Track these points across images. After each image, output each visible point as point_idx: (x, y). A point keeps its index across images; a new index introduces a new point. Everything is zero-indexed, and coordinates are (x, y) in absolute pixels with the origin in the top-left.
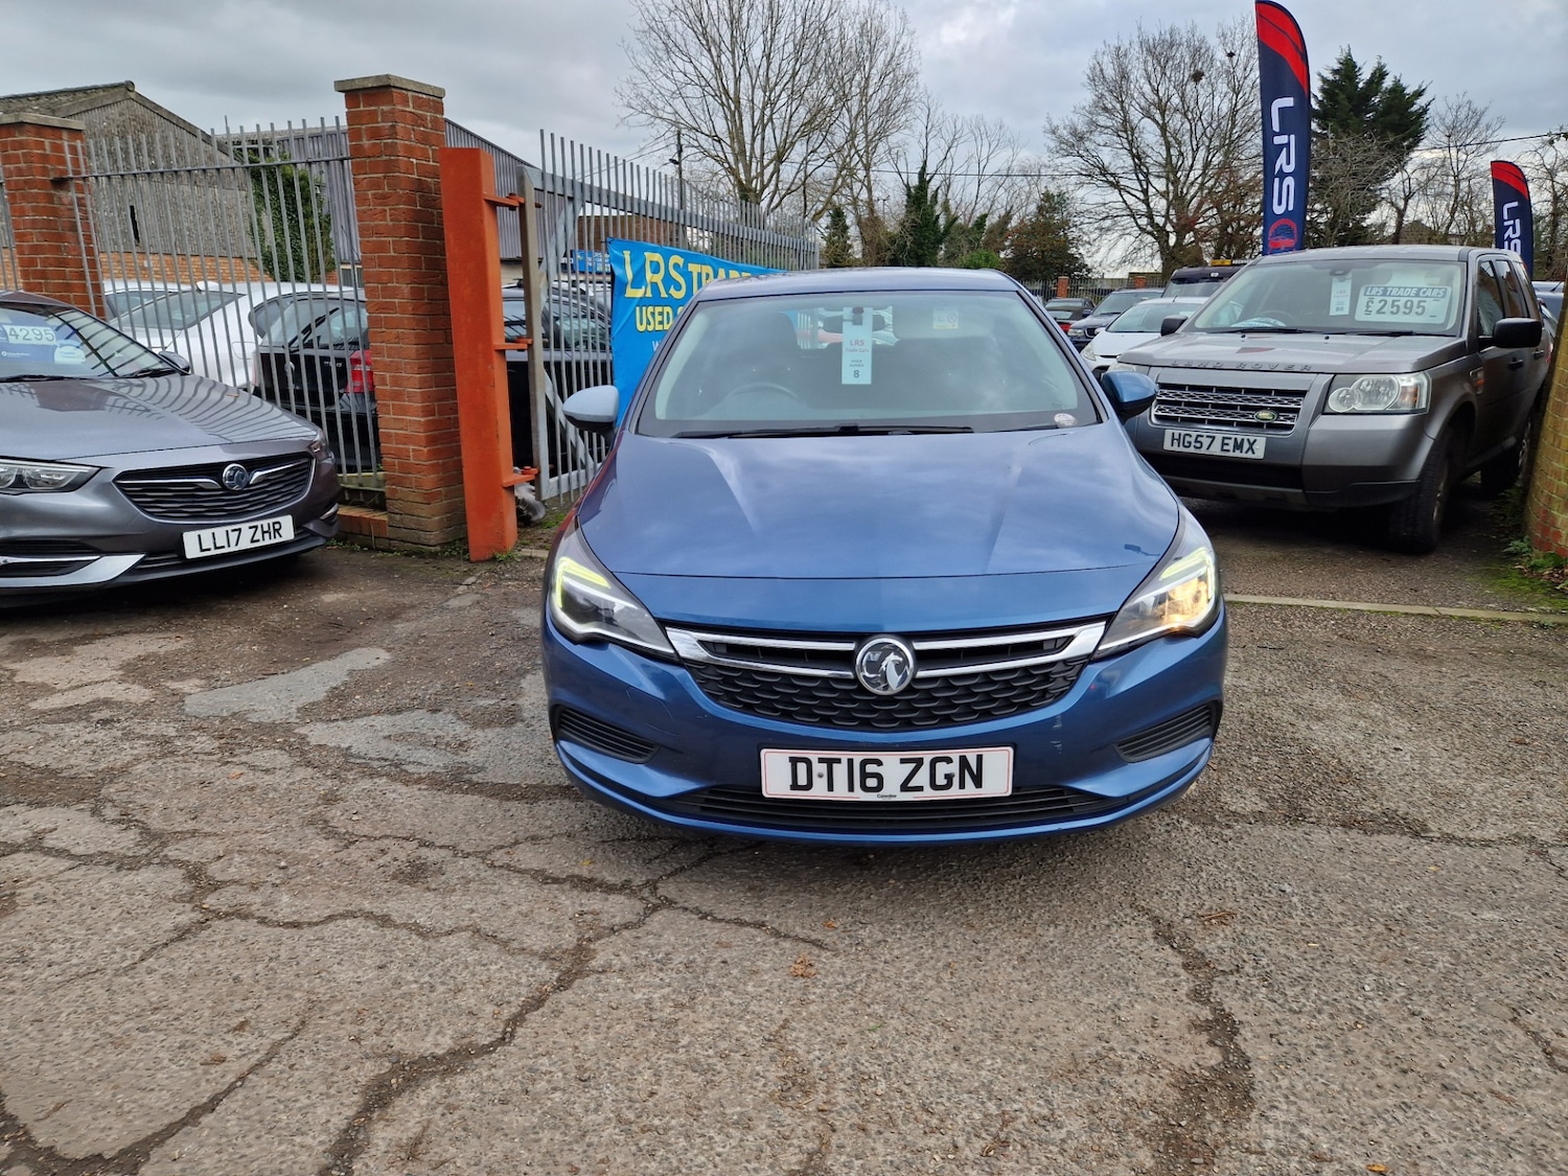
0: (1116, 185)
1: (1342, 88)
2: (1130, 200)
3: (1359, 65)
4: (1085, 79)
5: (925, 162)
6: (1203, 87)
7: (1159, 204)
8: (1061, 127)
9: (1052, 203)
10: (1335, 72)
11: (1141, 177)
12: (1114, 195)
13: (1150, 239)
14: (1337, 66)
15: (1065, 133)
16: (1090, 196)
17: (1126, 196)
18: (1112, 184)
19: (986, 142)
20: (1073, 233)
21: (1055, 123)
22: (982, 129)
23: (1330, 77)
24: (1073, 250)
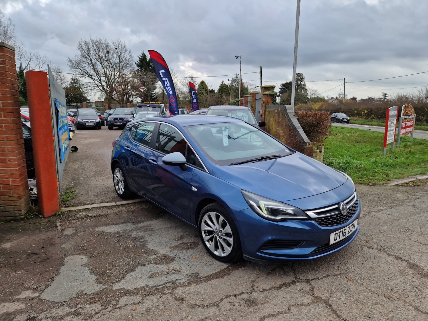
0: (92, 78)
1: (144, 60)
2: (97, 83)
3: (147, 55)
4: (77, 48)
5: (21, 64)
6: (110, 56)
7: (104, 84)
8: (73, 60)
9: (75, 81)
10: (142, 56)
11: (98, 76)
12: (92, 81)
13: (104, 93)
14: (142, 55)
15: (74, 62)
16: (84, 80)
17: (95, 81)
18: (90, 77)
19: (40, 60)
20: (83, 90)
21: (71, 59)
22: (39, 57)
23: (140, 57)
24: (84, 95)
